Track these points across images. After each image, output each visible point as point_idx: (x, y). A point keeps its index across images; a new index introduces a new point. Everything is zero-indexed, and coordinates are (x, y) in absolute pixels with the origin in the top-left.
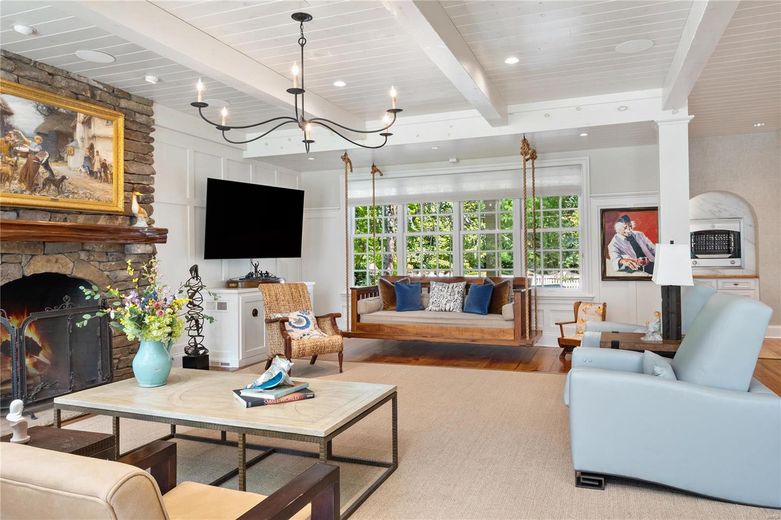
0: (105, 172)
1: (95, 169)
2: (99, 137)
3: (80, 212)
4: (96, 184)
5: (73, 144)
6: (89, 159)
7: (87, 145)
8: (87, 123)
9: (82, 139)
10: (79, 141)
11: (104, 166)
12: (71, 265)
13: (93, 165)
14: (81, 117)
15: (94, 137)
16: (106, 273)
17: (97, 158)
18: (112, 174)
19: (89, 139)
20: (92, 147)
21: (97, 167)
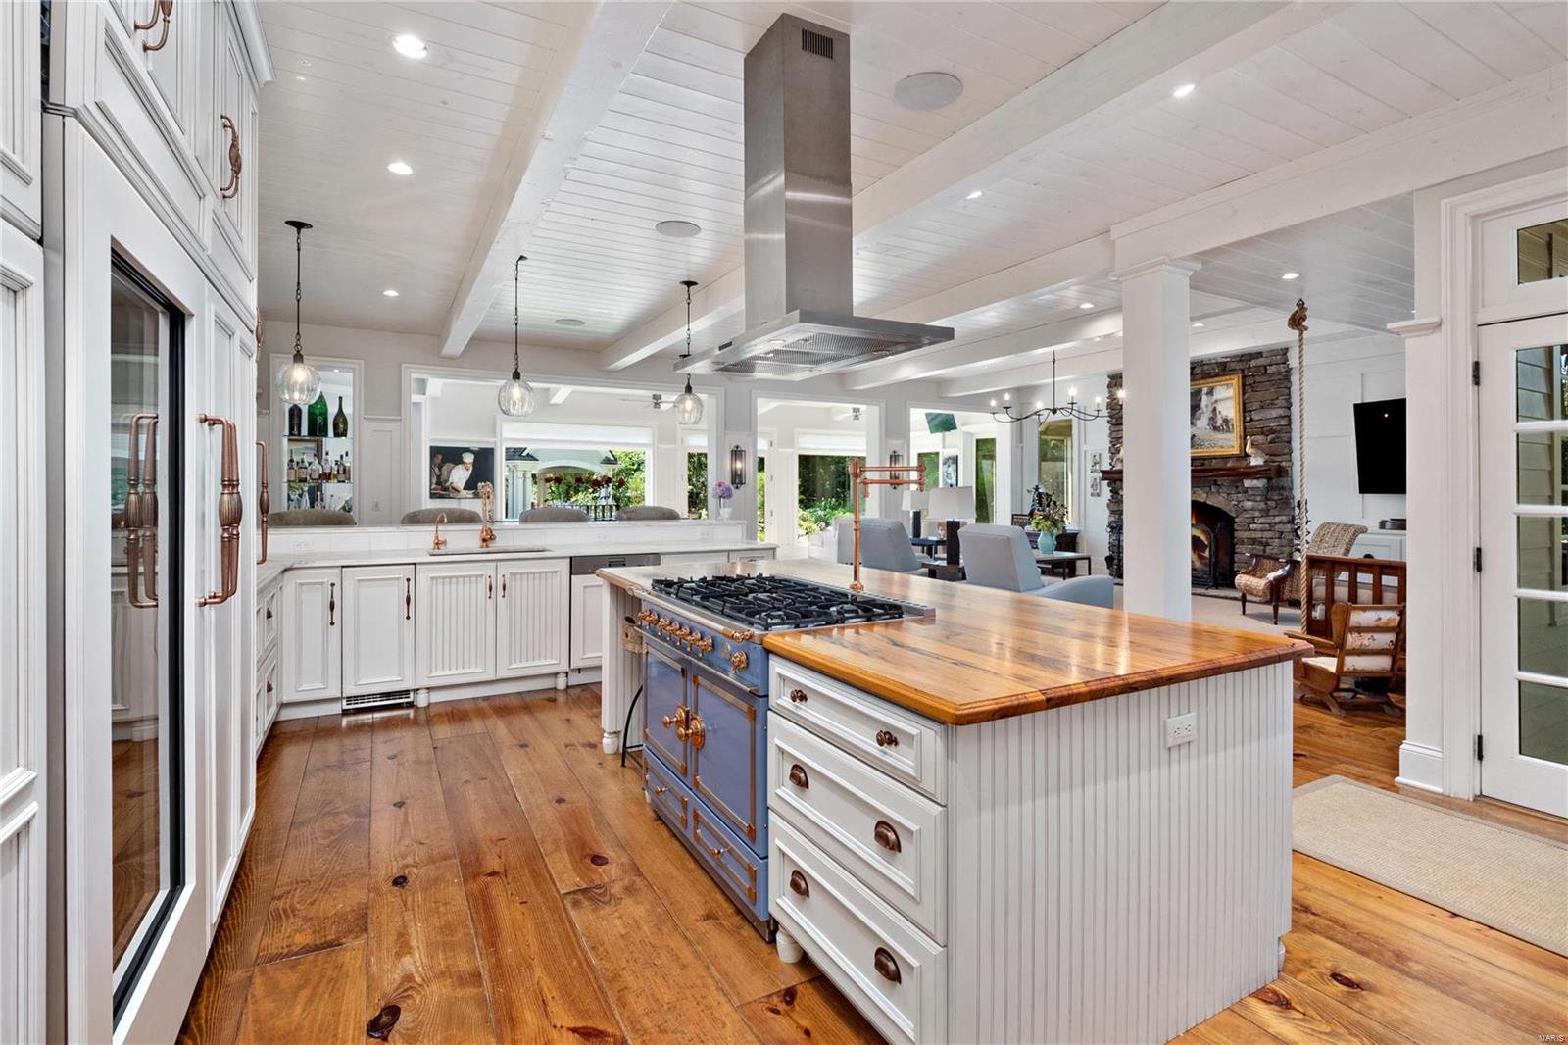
0: (1227, 425)
1: (1218, 425)
2: (1221, 400)
3: (1215, 458)
4: (1219, 436)
5: (1200, 411)
6: (1213, 419)
7: (1211, 408)
8: (1211, 392)
9: (1207, 406)
10: (1205, 409)
11: (1226, 421)
12: (1205, 495)
13: (1216, 422)
14: (1205, 390)
15: (1216, 401)
16: (1233, 502)
17: (1219, 416)
18: (1233, 426)
19: (1212, 404)
20: (1215, 409)
21: (1219, 422)
